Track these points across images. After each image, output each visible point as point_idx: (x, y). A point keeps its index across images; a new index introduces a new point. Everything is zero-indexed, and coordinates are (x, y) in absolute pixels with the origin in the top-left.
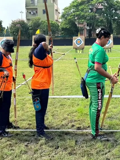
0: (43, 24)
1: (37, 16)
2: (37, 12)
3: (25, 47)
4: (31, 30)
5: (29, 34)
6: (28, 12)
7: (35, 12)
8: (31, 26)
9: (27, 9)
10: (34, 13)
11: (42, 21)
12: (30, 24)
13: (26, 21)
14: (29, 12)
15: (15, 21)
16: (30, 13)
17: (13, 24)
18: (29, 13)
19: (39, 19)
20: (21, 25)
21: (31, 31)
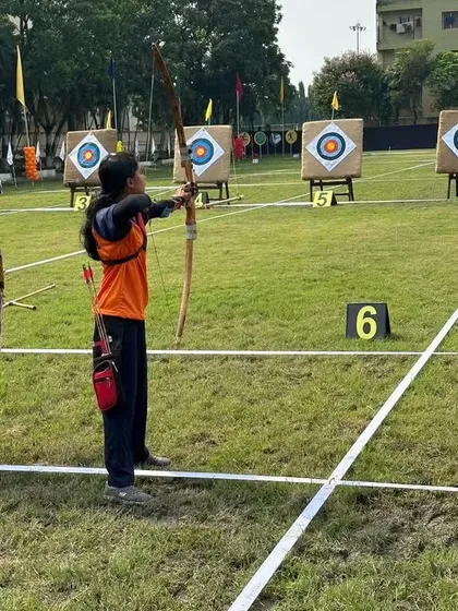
0: (443, 66)
1: (421, 37)
2: (419, 23)
3: (373, 153)
4: (395, 89)
5: (388, 105)
6: (384, 23)
7: (411, 22)
8: (397, 76)
9: (380, 14)
10: (408, 28)
11: (439, 57)
12: (391, 68)
13: (376, 60)
14: (389, 24)
15: (336, 59)
16: (393, 27)
17: (327, 70)
18: (388, 30)
19: (429, 49)
20: (359, 76)
21: (394, 94)
